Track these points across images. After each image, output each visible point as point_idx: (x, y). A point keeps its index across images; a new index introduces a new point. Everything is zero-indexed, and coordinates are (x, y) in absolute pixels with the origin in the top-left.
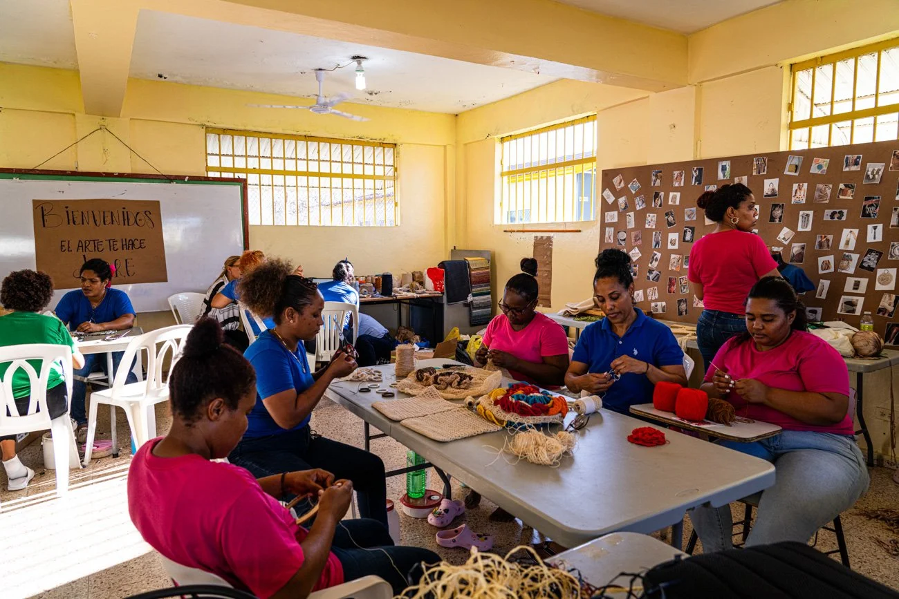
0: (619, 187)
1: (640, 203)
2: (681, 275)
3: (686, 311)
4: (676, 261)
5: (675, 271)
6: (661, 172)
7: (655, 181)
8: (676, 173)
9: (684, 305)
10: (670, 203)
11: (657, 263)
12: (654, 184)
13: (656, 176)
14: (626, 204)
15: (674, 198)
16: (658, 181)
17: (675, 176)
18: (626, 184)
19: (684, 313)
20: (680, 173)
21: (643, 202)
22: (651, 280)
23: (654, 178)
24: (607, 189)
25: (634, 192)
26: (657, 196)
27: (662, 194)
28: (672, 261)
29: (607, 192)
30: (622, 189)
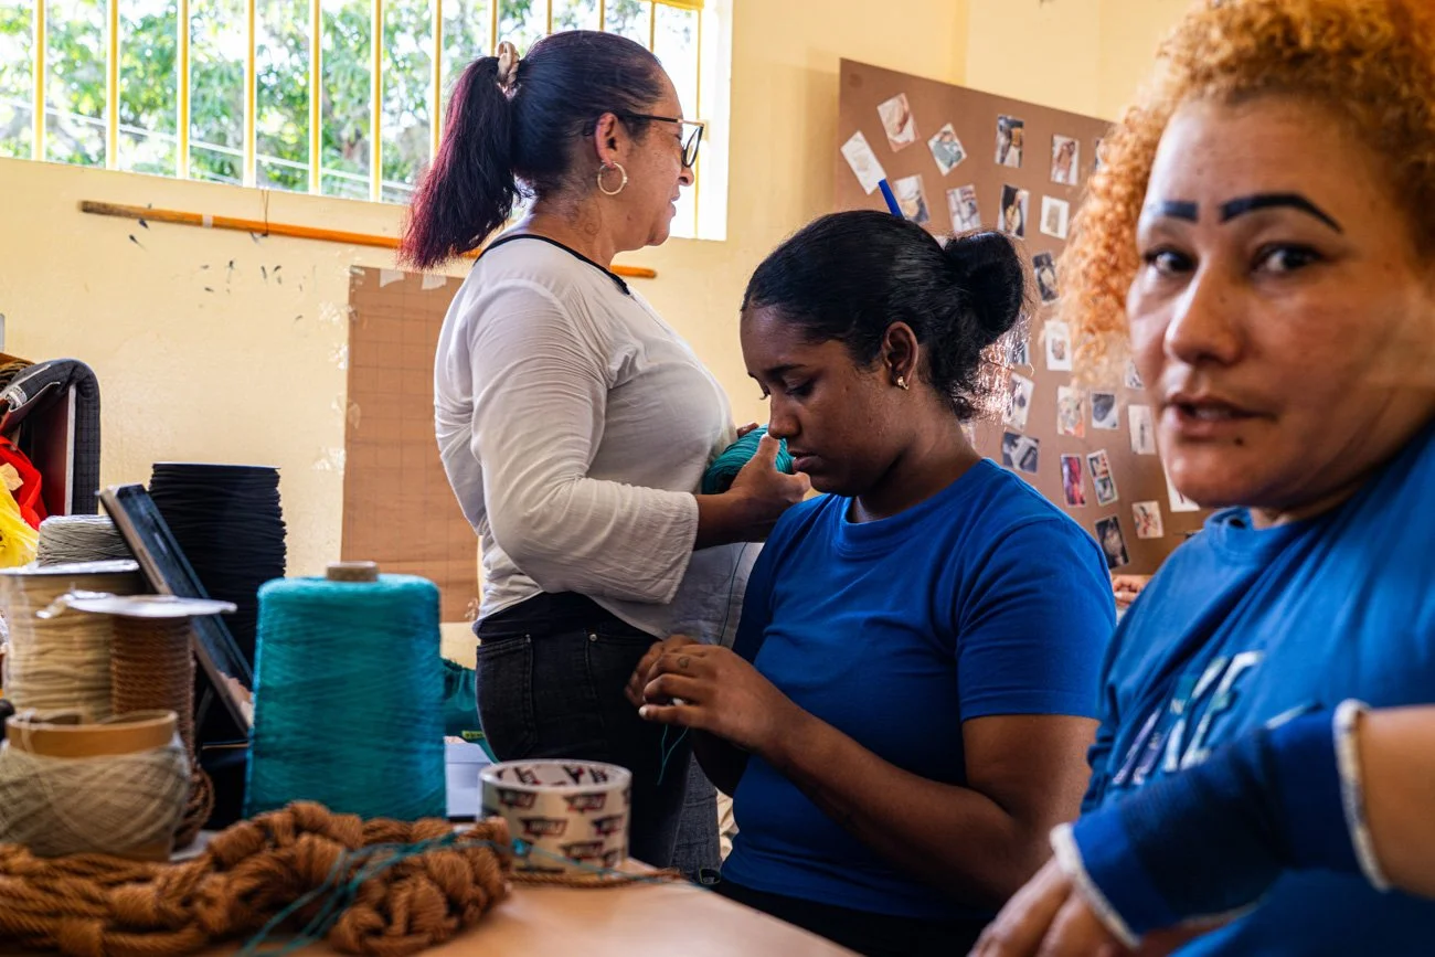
0: (900, 139)
1: (965, 209)
2: (1091, 450)
3: (1123, 552)
4: (1072, 406)
5: (1075, 437)
6: (1020, 125)
7: (1005, 151)
8: (1060, 142)
9: (1116, 537)
10: (1045, 229)
11: (1025, 410)
12: (1003, 159)
13: (1009, 136)
14: (920, 203)
15: (1054, 215)
16: (1014, 151)
17: (1057, 150)
18: (924, 133)
19: (1120, 560)
20: (1068, 146)
21: (973, 211)
22: (1017, 467)
23: (1002, 140)
24: (859, 135)
25: (945, 170)
26: (1009, 198)
27: (1023, 195)
28: (1064, 407)
29: (857, 150)
30: (908, 148)
